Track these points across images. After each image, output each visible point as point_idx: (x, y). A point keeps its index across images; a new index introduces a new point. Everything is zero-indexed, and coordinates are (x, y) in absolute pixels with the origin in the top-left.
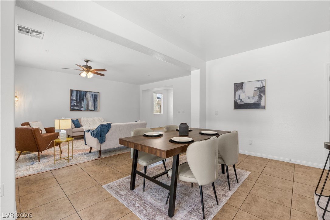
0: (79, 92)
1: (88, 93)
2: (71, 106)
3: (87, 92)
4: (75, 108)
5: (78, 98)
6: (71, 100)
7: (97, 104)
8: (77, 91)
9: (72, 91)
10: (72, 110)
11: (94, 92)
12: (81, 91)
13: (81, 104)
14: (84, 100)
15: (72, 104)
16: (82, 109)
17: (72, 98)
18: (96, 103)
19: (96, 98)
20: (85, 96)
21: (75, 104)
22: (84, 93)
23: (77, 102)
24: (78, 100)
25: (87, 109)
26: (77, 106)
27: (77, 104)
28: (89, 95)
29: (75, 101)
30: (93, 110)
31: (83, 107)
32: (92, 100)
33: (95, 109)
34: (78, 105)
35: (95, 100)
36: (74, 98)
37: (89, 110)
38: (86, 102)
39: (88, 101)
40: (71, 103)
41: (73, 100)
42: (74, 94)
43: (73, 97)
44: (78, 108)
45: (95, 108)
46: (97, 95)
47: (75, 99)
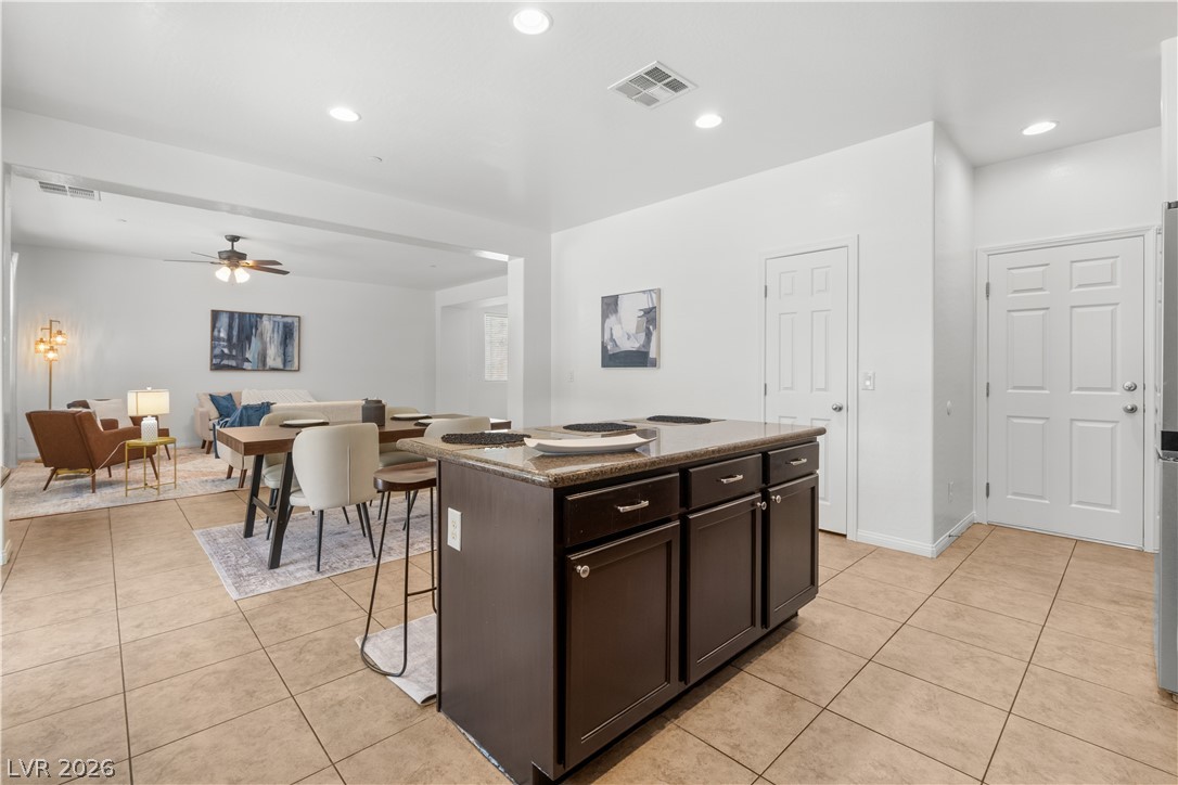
0: (236, 316)
1: (265, 318)
2: (213, 356)
3: (260, 316)
4: (225, 362)
5: (235, 333)
6: (213, 338)
7: (292, 352)
8: (231, 314)
9: (215, 315)
10: (216, 367)
11: (283, 316)
12: (242, 315)
13: (242, 351)
14: (253, 338)
15: (217, 351)
16: (246, 365)
17: (216, 333)
18: (289, 349)
19: (288, 332)
20: (257, 329)
21: (226, 351)
22: (253, 320)
23: (230, 345)
24: (235, 340)
25: (262, 366)
26: (230, 357)
27: (230, 351)
28: (266, 325)
29: (225, 344)
30: (281, 366)
31: (248, 360)
32: (277, 338)
33: (287, 365)
34: (234, 353)
35: (286, 338)
36: (223, 335)
37: (268, 368)
38: (259, 344)
39: (266, 343)
40: (213, 348)
41: (219, 339)
42: (224, 321)
43: (219, 331)
44: (233, 363)
45: (285, 362)
46: (293, 323)
47: (226, 337)
